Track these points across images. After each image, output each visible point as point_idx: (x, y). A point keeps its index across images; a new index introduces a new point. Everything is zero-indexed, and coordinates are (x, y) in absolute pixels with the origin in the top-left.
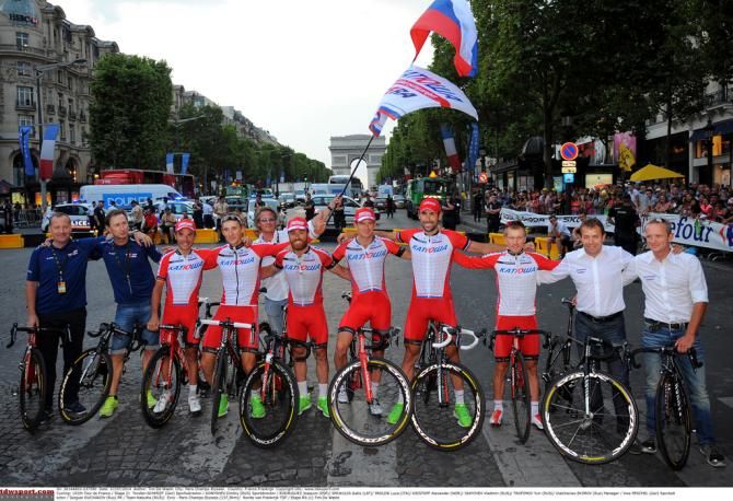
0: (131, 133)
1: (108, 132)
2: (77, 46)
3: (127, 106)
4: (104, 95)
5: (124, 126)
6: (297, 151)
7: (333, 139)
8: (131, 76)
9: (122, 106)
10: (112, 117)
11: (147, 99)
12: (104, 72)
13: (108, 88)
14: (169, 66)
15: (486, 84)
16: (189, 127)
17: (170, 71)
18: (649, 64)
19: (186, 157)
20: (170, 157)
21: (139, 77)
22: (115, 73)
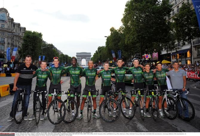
0: (32, 50)
1: (27, 50)
2: (16, 28)
3: (32, 44)
4: (26, 41)
5: (31, 48)
6: (69, 56)
7: (77, 53)
8: (33, 36)
9: (31, 44)
10: (28, 46)
11: (37, 42)
12: (27, 35)
13: (27, 39)
14: (42, 34)
15: (127, 41)
16: (45, 49)
17: (42, 35)
18: (165, 38)
19: (44, 57)
20: (40, 57)
21: (36, 36)
22: (29, 35)
